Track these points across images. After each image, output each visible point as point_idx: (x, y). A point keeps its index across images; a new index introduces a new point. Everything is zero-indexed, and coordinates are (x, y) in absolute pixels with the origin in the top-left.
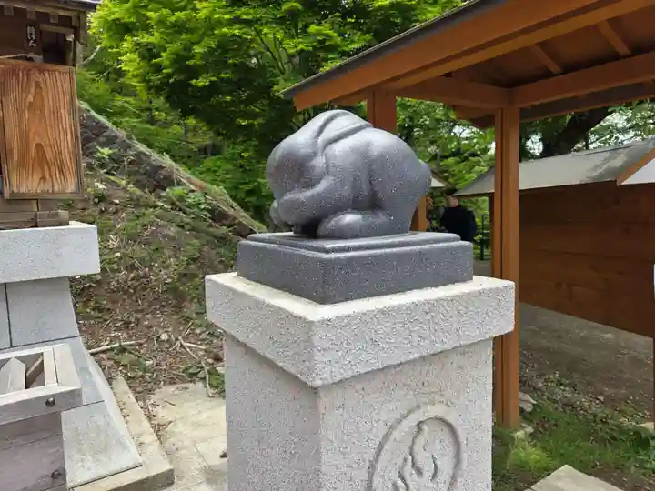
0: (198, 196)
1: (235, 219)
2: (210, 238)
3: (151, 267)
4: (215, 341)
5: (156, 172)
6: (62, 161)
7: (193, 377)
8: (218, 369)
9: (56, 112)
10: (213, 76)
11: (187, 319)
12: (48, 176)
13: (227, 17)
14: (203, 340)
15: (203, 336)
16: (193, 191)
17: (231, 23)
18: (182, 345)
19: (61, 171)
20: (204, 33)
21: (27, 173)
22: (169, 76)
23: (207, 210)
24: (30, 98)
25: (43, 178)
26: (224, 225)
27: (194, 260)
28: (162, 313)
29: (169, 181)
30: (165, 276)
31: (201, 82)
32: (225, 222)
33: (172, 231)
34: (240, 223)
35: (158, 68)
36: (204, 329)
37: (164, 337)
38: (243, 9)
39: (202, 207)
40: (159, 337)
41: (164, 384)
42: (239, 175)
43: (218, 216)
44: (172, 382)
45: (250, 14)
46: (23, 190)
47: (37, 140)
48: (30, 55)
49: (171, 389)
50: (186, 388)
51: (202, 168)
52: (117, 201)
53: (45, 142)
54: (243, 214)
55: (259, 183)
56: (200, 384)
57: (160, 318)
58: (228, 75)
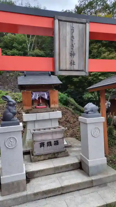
12: (55, 104)
21: (53, 104)
46: (52, 107)
47: (54, 100)
48: (53, 89)
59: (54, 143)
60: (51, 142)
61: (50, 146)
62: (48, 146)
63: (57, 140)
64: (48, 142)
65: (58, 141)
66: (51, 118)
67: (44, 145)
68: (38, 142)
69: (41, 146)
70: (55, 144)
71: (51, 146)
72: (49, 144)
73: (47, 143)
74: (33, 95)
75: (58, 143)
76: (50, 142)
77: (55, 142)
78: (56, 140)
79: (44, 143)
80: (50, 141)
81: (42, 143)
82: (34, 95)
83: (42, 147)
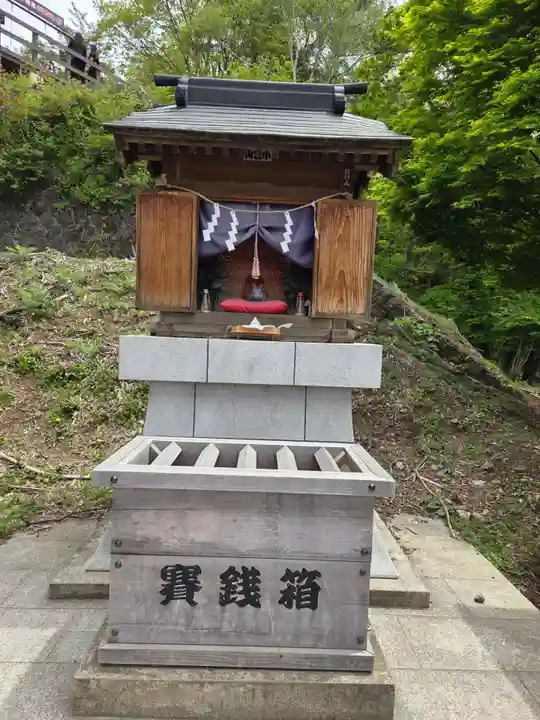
0: (427, 328)
1: (466, 355)
2: (446, 373)
3: (387, 394)
4: (453, 482)
5: (386, 301)
6: (357, 286)
7: (431, 512)
8: (459, 511)
9: (359, 242)
10: (477, 196)
11: (422, 453)
12: (344, 297)
13: (505, 130)
14: (441, 478)
15: (440, 474)
16: (421, 322)
17: (508, 136)
18: (417, 478)
19: (355, 295)
20: (471, 152)
21: (330, 295)
22: (425, 201)
23: (436, 343)
24: (340, 231)
25: (341, 300)
26: (452, 361)
27: (430, 393)
28: (397, 441)
29: (399, 311)
30: (401, 405)
31: (462, 204)
32: (454, 358)
33: (409, 360)
34: (471, 360)
35: (415, 194)
36: (441, 466)
37: (399, 465)
38: (526, 119)
39: (430, 339)
40: (394, 464)
41: (402, 512)
42: (465, 307)
43: (446, 350)
44: (410, 511)
45: (534, 122)
46: (325, 310)
47: (342, 267)
48: (343, 194)
49: (410, 518)
50: (426, 522)
51: (424, 298)
52: (359, 327)
53: (347, 270)
54: (473, 351)
55: (490, 316)
56: (440, 523)
57: (394, 446)
58: (496, 194)
59: (284, 586)
60: (255, 572)
61: (242, 604)
62: (225, 601)
63: (310, 566)
64: (232, 570)
65: (316, 574)
66: (302, 381)
67: (192, 588)
68: (148, 561)
69: (168, 595)
70: (287, 598)
71: (249, 608)
72: (242, 585)
73: (224, 577)
74: (210, 220)
75: (316, 589)
76: (251, 576)
77: (289, 575)
78: (297, 566)
79: (197, 570)
80: (249, 563)
81: (179, 567)
82: (214, 218)
83: (179, 605)
